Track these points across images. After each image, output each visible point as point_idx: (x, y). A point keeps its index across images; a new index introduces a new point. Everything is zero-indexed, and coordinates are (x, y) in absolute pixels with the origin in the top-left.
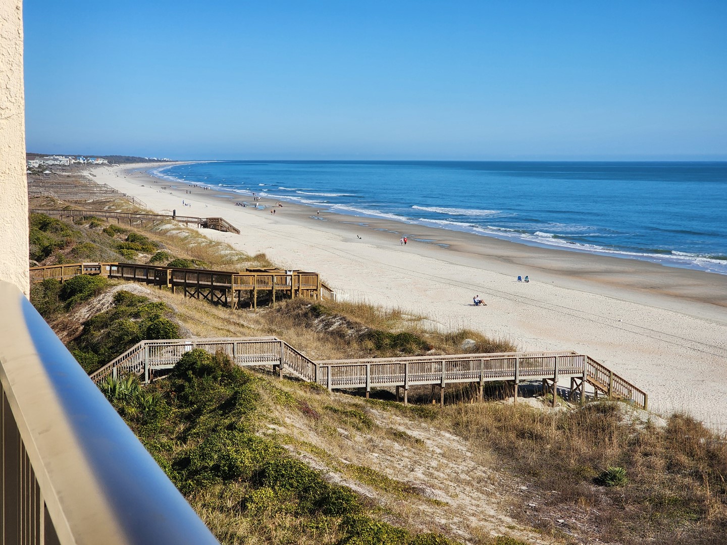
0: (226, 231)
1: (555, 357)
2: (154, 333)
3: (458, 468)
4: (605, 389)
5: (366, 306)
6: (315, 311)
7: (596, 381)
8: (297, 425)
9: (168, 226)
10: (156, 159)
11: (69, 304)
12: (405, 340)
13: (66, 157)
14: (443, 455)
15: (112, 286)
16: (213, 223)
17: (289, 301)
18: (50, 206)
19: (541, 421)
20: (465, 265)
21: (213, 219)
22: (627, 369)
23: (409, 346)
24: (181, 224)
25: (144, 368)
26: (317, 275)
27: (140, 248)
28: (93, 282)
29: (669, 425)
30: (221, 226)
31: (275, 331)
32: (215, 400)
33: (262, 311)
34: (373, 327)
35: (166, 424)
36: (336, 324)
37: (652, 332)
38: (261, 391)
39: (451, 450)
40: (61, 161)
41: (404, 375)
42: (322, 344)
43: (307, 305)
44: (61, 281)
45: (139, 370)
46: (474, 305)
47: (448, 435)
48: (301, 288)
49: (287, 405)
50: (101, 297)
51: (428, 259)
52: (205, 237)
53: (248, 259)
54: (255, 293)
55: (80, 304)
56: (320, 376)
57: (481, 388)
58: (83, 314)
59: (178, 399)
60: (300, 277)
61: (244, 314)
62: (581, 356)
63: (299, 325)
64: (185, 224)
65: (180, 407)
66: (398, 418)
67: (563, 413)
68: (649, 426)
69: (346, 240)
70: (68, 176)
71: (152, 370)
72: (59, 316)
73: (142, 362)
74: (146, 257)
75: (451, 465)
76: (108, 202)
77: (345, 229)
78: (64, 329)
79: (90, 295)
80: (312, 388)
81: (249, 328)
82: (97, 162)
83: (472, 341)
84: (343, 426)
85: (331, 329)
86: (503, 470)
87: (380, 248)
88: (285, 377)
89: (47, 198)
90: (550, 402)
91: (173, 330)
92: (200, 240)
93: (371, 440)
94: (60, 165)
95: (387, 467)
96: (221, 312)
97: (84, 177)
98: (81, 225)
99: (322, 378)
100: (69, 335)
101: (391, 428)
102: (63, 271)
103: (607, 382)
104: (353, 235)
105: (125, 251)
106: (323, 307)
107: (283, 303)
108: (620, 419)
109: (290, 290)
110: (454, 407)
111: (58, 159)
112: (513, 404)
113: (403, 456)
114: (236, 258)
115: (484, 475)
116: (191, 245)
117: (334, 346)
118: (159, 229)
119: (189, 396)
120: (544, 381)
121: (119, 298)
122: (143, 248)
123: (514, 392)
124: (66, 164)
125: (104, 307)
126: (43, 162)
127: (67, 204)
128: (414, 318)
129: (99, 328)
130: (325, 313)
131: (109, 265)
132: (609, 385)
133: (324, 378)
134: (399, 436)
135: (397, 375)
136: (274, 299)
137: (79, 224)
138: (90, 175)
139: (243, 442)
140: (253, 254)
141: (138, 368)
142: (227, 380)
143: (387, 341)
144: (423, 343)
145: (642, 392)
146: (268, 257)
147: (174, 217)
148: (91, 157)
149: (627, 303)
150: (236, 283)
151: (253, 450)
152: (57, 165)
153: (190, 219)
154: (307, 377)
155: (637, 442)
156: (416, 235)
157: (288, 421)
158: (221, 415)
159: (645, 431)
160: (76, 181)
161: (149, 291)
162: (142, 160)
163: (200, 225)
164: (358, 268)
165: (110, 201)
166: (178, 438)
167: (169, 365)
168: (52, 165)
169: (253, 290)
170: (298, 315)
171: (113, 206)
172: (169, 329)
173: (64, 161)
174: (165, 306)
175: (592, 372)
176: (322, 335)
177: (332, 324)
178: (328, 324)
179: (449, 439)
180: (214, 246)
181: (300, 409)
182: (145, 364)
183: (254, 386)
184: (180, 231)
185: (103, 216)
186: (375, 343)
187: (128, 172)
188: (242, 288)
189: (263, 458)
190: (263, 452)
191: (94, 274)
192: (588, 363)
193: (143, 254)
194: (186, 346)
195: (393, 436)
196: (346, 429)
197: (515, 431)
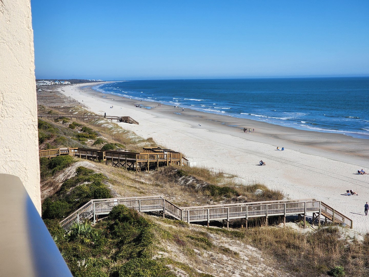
0: (132, 123)
1: (305, 203)
2: (98, 194)
3: (257, 269)
4: (331, 218)
5: (205, 170)
6: (180, 173)
7: (326, 214)
8: (174, 250)
9: (102, 122)
10: (95, 80)
11: (53, 172)
12: (226, 191)
13: (49, 80)
14: (249, 261)
15: (75, 162)
16: (125, 120)
17: (166, 167)
18: (42, 110)
19: (299, 238)
20: (254, 140)
21: (125, 117)
22: (341, 203)
23: (228, 194)
24: (108, 120)
25: (93, 214)
26: (180, 154)
27: (88, 136)
28: (65, 160)
29: (365, 239)
30: (129, 121)
31: (159, 185)
32: (130, 236)
33: (152, 172)
34: (209, 183)
35: (105, 248)
36: (190, 181)
37: (352, 180)
38: (155, 232)
39: (253, 258)
40: (46, 83)
41: (227, 213)
42: (184, 192)
43: (175, 170)
44: (49, 158)
45: (91, 215)
46: (260, 165)
47: (250, 248)
48: (172, 161)
49: (168, 239)
50: (70, 168)
51: (236, 137)
52: (121, 128)
53: (144, 141)
54: (148, 164)
55: (59, 171)
56: (183, 215)
57: (267, 220)
58: (61, 177)
59: (111, 234)
60: (171, 155)
61: (143, 175)
62: (318, 202)
63: (171, 181)
64: (111, 120)
65: (112, 238)
66: (225, 238)
67: (310, 233)
68: (355, 241)
69: (193, 127)
70: (51, 92)
71: (97, 215)
72: (48, 178)
73: (92, 211)
74: (92, 141)
75: (253, 267)
76: (71, 107)
77: (192, 120)
78: (51, 186)
79: (64, 167)
80: (180, 223)
81: (146, 184)
82: (65, 83)
83: (261, 190)
84: (197, 248)
85: (188, 183)
86: (280, 268)
87: (211, 131)
88: (166, 217)
89: (40, 106)
90: (303, 225)
91: (107, 192)
92: (119, 130)
93: (212, 256)
94: (46, 86)
95: (220, 272)
96: (131, 175)
97: (58, 92)
98: (58, 122)
99: (185, 216)
100: (54, 189)
101: (222, 246)
102: (50, 153)
103: (332, 215)
104: (196, 124)
105: (81, 138)
106: (183, 171)
107: (163, 168)
108: (339, 237)
109: (166, 162)
110: (253, 229)
111: (45, 82)
112: (283, 227)
113: (229, 264)
114: (137, 140)
115: (271, 272)
116: (114, 133)
117: (190, 194)
118: (98, 123)
119: (117, 233)
120: (299, 215)
121: (79, 170)
122: (90, 136)
123: (284, 221)
124: (49, 85)
125: (71, 174)
126: (38, 84)
127: (51, 109)
128: (230, 176)
129: (69, 187)
130: (185, 175)
131: (73, 149)
132: (333, 216)
133: (186, 216)
134: (226, 251)
135: (223, 213)
136: (158, 166)
137: (57, 121)
138: (61, 91)
139: (146, 264)
140: (146, 138)
141: (90, 215)
142: (137, 224)
143: (217, 191)
144: (235, 192)
145: (350, 219)
146: (154, 139)
147: (105, 116)
148: (62, 80)
149: (339, 162)
150: (138, 158)
151: (152, 270)
152: (45, 85)
153: (114, 118)
154: (177, 217)
155: (348, 250)
156: (228, 123)
157: (169, 248)
158: (134, 245)
159: (352, 243)
160: (55, 95)
161: (94, 166)
162: (88, 82)
163: (118, 120)
164: (200, 144)
165: (72, 107)
166: (112, 257)
167: (106, 213)
168: (42, 86)
169: (147, 162)
170: (170, 176)
171: (74, 110)
172: (105, 192)
173: (48, 83)
174: (103, 175)
175: (324, 210)
176: (183, 187)
177: (188, 180)
178: (187, 181)
179: (251, 250)
180: (126, 133)
181: (175, 241)
182: (93, 212)
183: (151, 230)
184: (108, 124)
185: (69, 117)
186: (211, 192)
187: (81, 88)
188: (142, 161)
189: (157, 274)
190: (157, 271)
191: (66, 154)
192: (322, 204)
193: (90, 140)
194: (114, 203)
195: (223, 251)
196: (198, 250)
197: (285, 244)
